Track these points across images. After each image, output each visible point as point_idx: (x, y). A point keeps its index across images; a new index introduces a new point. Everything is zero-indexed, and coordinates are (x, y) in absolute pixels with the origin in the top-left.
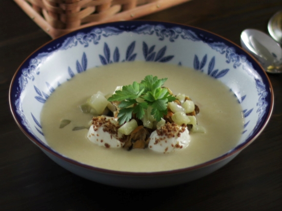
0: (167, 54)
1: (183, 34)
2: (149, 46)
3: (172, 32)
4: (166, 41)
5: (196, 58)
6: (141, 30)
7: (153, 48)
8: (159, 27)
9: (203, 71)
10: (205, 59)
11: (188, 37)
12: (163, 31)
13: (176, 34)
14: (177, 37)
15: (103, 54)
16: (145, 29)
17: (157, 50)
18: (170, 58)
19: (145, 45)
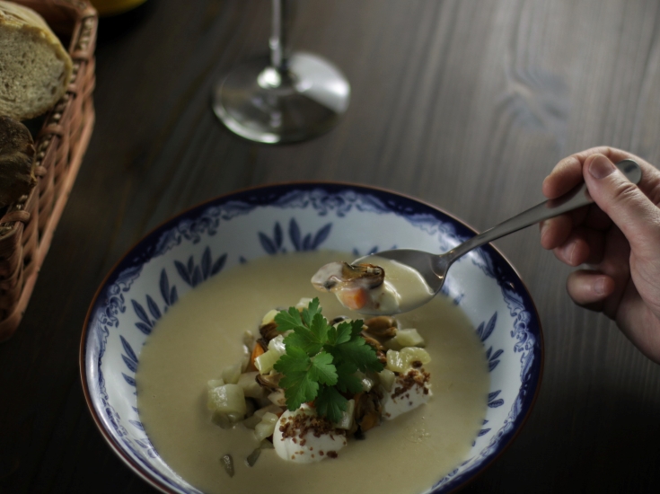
0: (215, 258)
1: (223, 213)
2: (185, 262)
3: (207, 221)
4: (205, 239)
5: (263, 238)
6: (162, 247)
7: (191, 261)
8: (184, 225)
9: (284, 251)
10: (278, 230)
11: (234, 212)
12: (193, 228)
13: (214, 219)
14: (217, 223)
15: (138, 320)
16: (166, 240)
17: (197, 262)
18: (222, 261)
19: (179, 265)
